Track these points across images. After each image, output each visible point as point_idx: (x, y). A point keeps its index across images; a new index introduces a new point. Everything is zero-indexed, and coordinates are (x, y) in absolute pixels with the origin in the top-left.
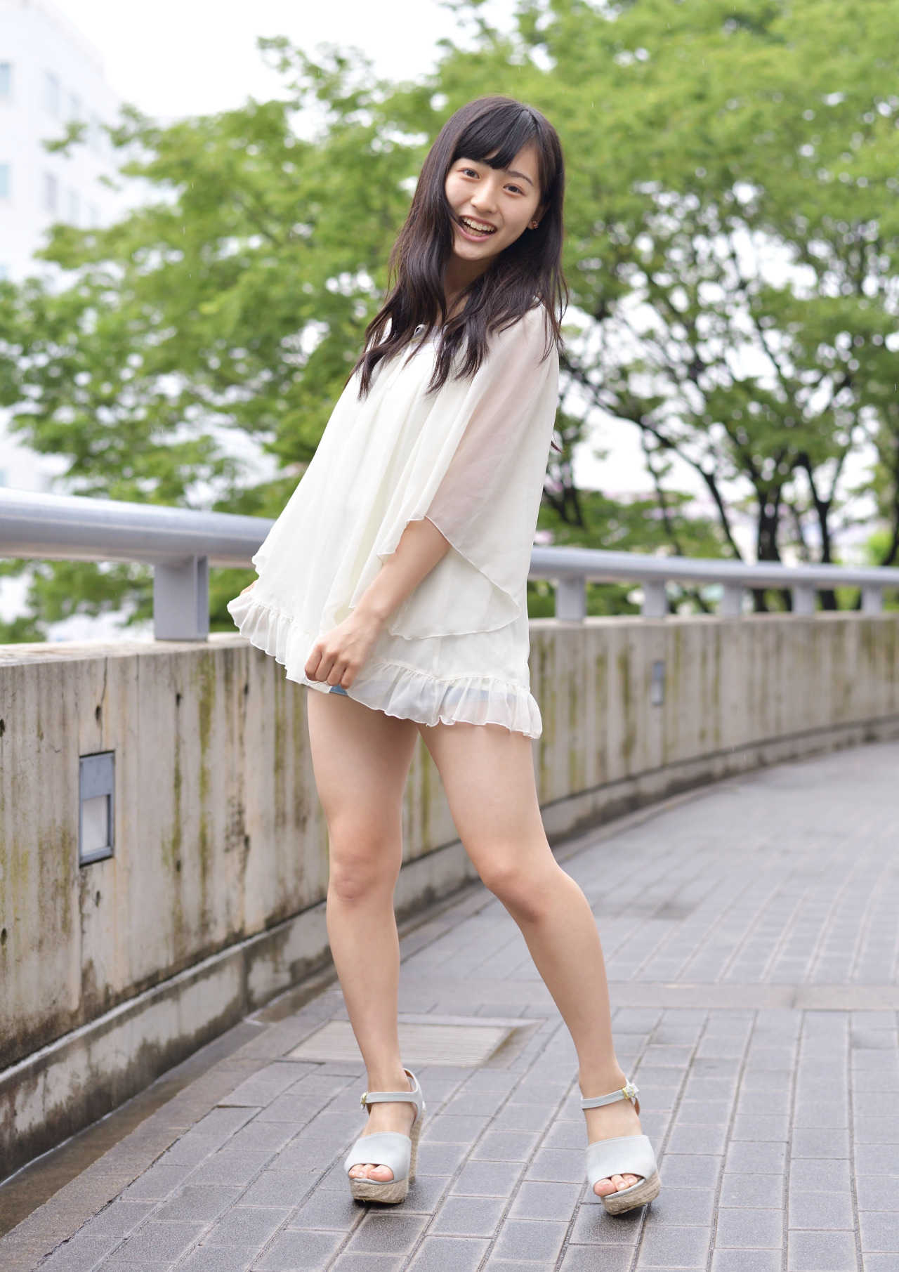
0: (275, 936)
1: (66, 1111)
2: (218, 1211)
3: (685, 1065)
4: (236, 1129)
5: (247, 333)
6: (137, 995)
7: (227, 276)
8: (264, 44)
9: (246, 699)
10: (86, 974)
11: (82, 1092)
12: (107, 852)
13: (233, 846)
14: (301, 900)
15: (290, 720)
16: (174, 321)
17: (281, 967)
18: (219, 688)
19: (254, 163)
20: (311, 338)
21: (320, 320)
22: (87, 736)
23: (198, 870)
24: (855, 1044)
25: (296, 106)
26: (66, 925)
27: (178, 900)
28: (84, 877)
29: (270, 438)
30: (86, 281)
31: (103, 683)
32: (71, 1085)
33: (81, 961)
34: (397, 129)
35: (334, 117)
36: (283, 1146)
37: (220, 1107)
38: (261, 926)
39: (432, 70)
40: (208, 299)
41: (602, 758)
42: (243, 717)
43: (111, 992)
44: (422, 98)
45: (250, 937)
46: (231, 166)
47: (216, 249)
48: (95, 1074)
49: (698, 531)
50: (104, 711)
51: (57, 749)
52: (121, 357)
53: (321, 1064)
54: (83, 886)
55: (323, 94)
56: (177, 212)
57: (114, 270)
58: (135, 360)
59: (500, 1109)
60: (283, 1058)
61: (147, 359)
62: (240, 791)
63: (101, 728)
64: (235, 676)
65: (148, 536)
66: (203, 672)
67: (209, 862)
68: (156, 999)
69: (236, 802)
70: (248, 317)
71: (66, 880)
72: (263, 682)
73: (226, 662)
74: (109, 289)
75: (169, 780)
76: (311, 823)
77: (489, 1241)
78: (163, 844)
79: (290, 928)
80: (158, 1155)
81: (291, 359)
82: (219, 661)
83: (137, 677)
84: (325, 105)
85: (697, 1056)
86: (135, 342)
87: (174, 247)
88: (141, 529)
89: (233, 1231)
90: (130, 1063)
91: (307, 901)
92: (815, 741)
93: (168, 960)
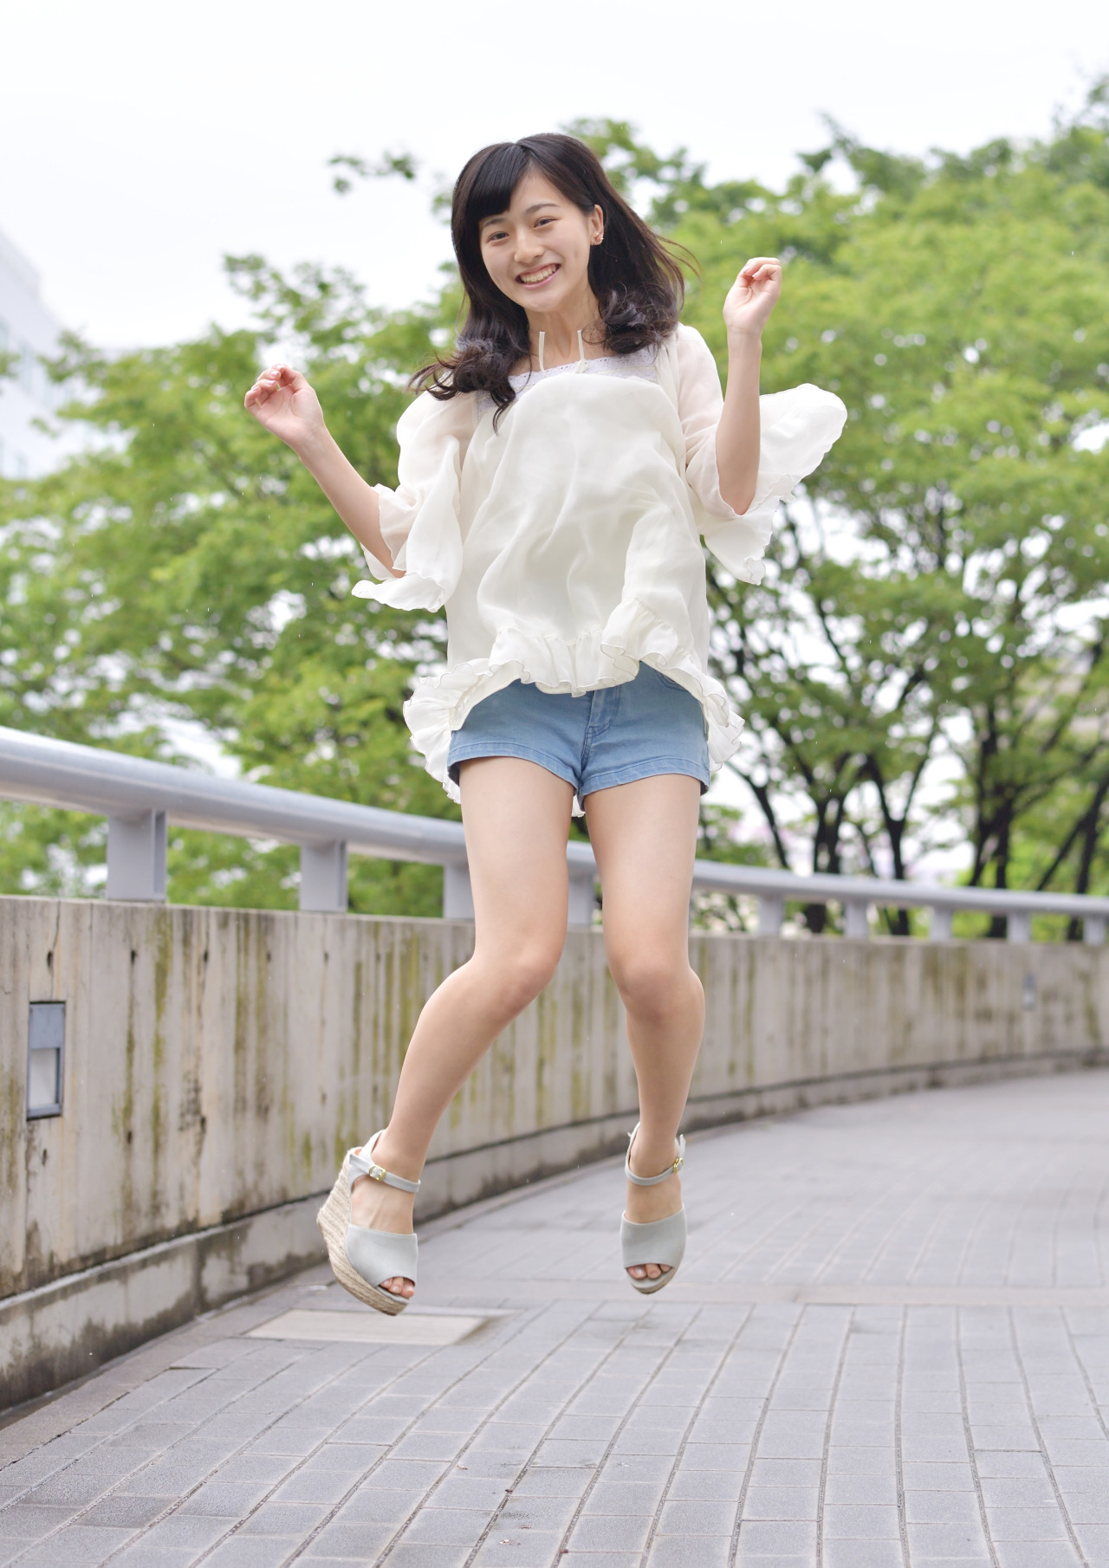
0: (232, 1233)
1: (7, 1379)
2: (171, 1441)
3: (671, 1344)
4: (190, 1384)
5: (207, 605)
6: (82, 1270)
7: (183, 538)
8: (233, 264)
9: (205, 967)
10: (31, 1236)
11: (23, 1362)
12: (55, 1110)
13: (188, 1125)
14: (261, 1199)
15: (253, 996)
16: (118, 590)
17: (238, 1269)
18: (177, 950)
19: (218, 407)
20: (283, 610)
21: (293, 591)
22: (38, 983)
23: (150, 1146)
24: (855, 1329)
25: (270, 339)
26: (12, 1179)
27: (128, 1175)
28: (31, 1132)
29: (232, 735)
30: (16, 540)
31: (55, 927)
32: (12, 1352)
33: (26, 1221)
34: (388, 367)
35: (314, 352)
36: (238, 1396)
37: (172, 1368)
38: (217, 1219)
39: (434, 299)
40: (162, 564)
41: (611, 1083)
42: (202, 986)
43: (55, 1260)
44: (419, 331)
45: (205, 1229)
46: (189, 407)
47: (172, 506)
48: (37, 1346)
49: (745, 855)
50: (55, 957)
51: (7, 991)
52: (56, 632)
53: (280, 1340)
54: (30, 1141)
55: (303, 325)
56: (127, 462)
57: (49, 528)
58: (73, 636)
59: (469, 1373)
60: (243, 1334)
61: (85, 637)
62: (197, 1066)
63: (52, 975)
64: (194, 940)
65: (104, 784)
66: (160, 931)
67: (162, 1139)
68: (103, 1278)
69: (192, 1077)
70: (206, 587)
71: (13, 1131)
72: (224, 951)
73: (185, 924)
74: (43, 551)
75: (122, 1044)
76: (274, 1113)
77: (450, 1464)
78: (114, 1112)
79: (248, 1227)
80: (107, 1404)
81: (259, 639)
82: (177, 922)
83: (91, 928)
84: (305, 338)
85: (685, 1337)
86: (73, 615)
87: (121, 502)
88: (98, 775)
89: (187, 1455)
90: (73, 1342)
91: (267, 1202)
92: (867, 1084)
93: (116, 1238)
